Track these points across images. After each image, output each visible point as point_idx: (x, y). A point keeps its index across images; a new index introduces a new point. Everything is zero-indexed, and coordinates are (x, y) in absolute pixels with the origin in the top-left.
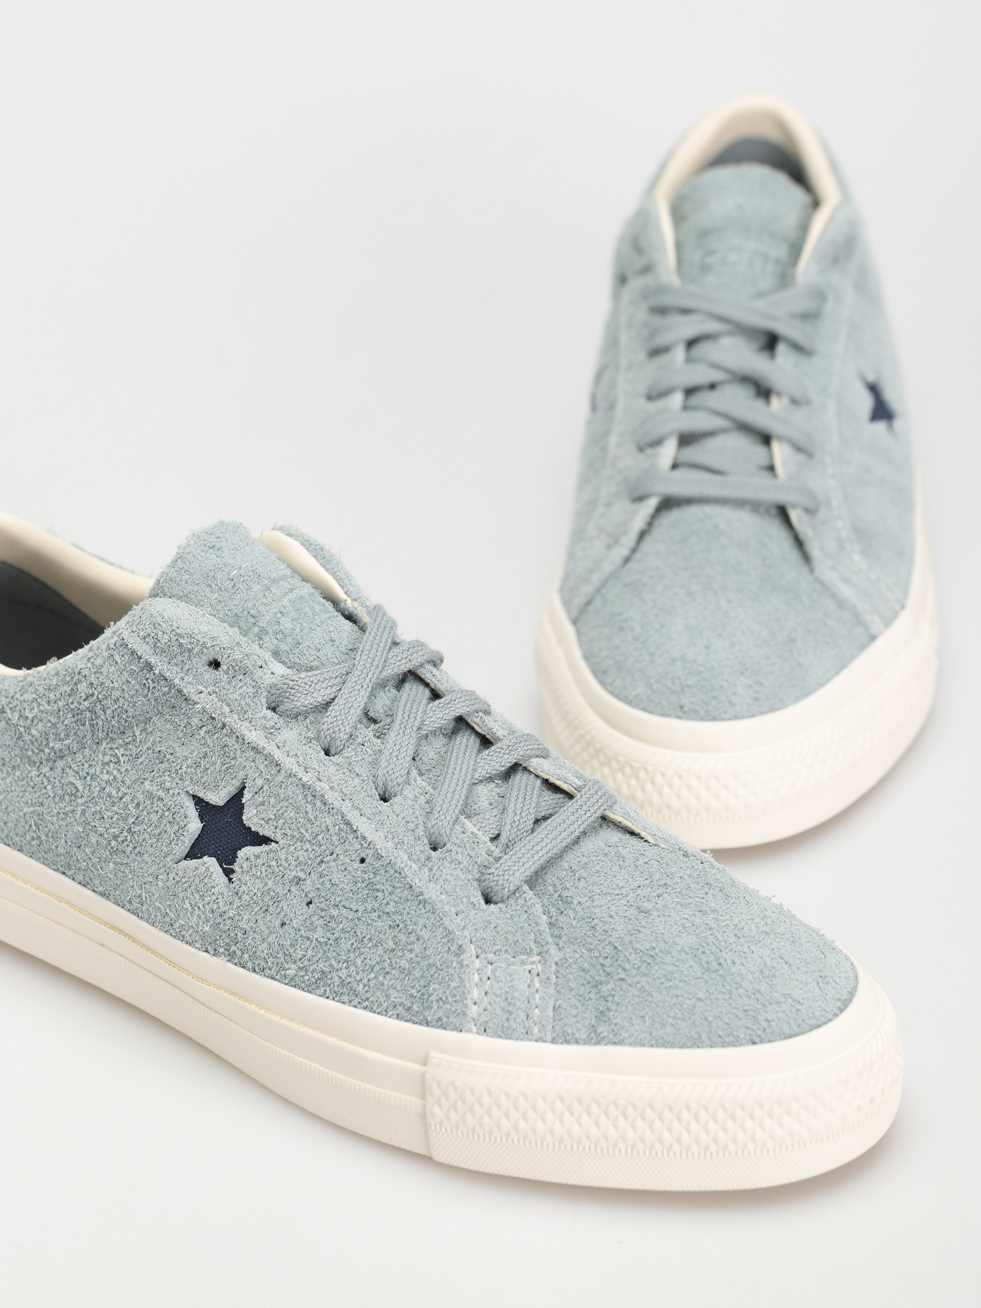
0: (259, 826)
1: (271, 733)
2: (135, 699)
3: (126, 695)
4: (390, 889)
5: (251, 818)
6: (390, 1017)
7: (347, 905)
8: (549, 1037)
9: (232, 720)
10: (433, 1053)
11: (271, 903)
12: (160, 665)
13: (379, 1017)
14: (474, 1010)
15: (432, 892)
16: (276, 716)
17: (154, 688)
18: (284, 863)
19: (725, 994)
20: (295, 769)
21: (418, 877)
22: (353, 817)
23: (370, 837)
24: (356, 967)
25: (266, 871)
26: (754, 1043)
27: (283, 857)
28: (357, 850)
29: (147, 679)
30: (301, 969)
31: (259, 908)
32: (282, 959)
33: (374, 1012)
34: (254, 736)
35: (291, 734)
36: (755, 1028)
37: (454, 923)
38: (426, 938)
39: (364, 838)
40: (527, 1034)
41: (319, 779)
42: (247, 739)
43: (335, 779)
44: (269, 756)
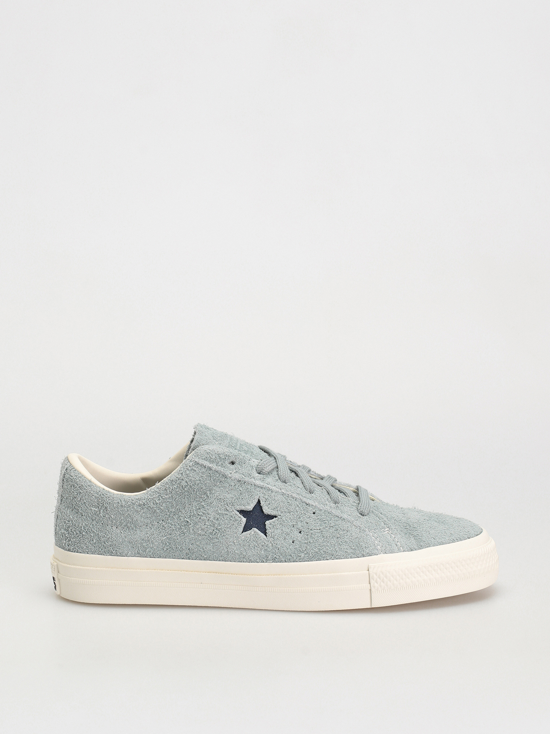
0: (271, 512)
1: (263, 480)
2: (206, 482)
3: (202, 482)
4: (329, 519)
5: (266, 510)
6: (348, 558)
7: (315, 528)
9: (247, 479)
10: (370, 565)
11: (286, 536)
12: (214, 466)
15: (344, 516)
16: (262, 475)
17: (213, 476)
18: (285, 521)
21: (337, 512)
22: (305, 500)
23: (314, 504)
25: (280, 526)
27: (284, 519)
28: (312, 510)
29: (210, 474)
30: (306, 554)
31: (282, 539)
32: (297, 553)
33: (341, 559)
34: (258, 483)
35: (270, 480)
39: (312, 505)
41: (287, 491)
42: (256, 484)
43: (292, 490)
44: (266, 488)
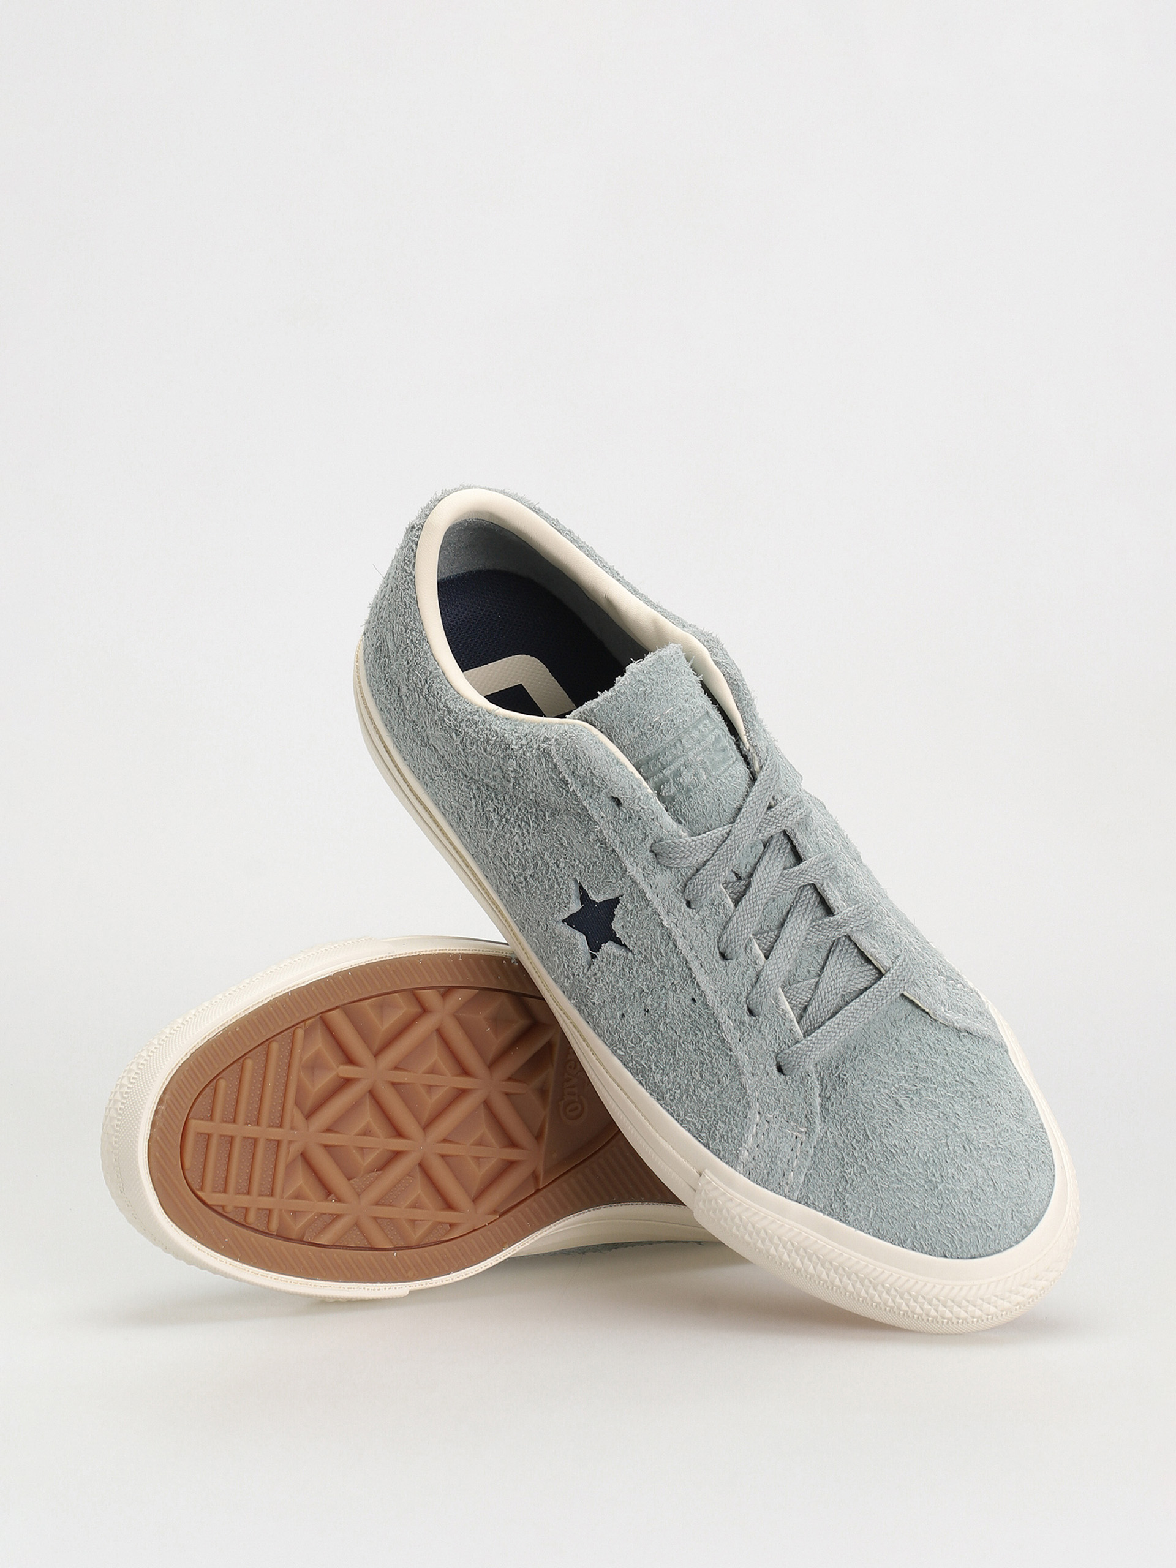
0: (622, 936)
1: (648, 874)
4: (708, 1033)
5: (618, 928)
6: (684, 1127)
8: (796, 1199)
9: (621, 852)
10: (706, 1171)
12: (574, 786)
13: (676, 1122)
14: (745, 1155)
15: (740, 1052)
16: (656, 862)
18: (634, 973)
19: (937, 1208)
20: (660, 910)
21: (731, 1035)
22: (694, 965)
23: (703, 987)
24: (668, 1077)
26: (946, 1257)
27: (635, 967)
28: (692, 992)
29: (563, 788)
30: (628, 1054)
32: (617, 1039)
35: (664, 880)
36: (950, 1245)
37: (749, 1082)
38: (725, 1085)
39: (698, 986)
40: (778, 1189)
41: (676, 925)
42: (628, 870)
43: (688, 929)
44: (642, 891)
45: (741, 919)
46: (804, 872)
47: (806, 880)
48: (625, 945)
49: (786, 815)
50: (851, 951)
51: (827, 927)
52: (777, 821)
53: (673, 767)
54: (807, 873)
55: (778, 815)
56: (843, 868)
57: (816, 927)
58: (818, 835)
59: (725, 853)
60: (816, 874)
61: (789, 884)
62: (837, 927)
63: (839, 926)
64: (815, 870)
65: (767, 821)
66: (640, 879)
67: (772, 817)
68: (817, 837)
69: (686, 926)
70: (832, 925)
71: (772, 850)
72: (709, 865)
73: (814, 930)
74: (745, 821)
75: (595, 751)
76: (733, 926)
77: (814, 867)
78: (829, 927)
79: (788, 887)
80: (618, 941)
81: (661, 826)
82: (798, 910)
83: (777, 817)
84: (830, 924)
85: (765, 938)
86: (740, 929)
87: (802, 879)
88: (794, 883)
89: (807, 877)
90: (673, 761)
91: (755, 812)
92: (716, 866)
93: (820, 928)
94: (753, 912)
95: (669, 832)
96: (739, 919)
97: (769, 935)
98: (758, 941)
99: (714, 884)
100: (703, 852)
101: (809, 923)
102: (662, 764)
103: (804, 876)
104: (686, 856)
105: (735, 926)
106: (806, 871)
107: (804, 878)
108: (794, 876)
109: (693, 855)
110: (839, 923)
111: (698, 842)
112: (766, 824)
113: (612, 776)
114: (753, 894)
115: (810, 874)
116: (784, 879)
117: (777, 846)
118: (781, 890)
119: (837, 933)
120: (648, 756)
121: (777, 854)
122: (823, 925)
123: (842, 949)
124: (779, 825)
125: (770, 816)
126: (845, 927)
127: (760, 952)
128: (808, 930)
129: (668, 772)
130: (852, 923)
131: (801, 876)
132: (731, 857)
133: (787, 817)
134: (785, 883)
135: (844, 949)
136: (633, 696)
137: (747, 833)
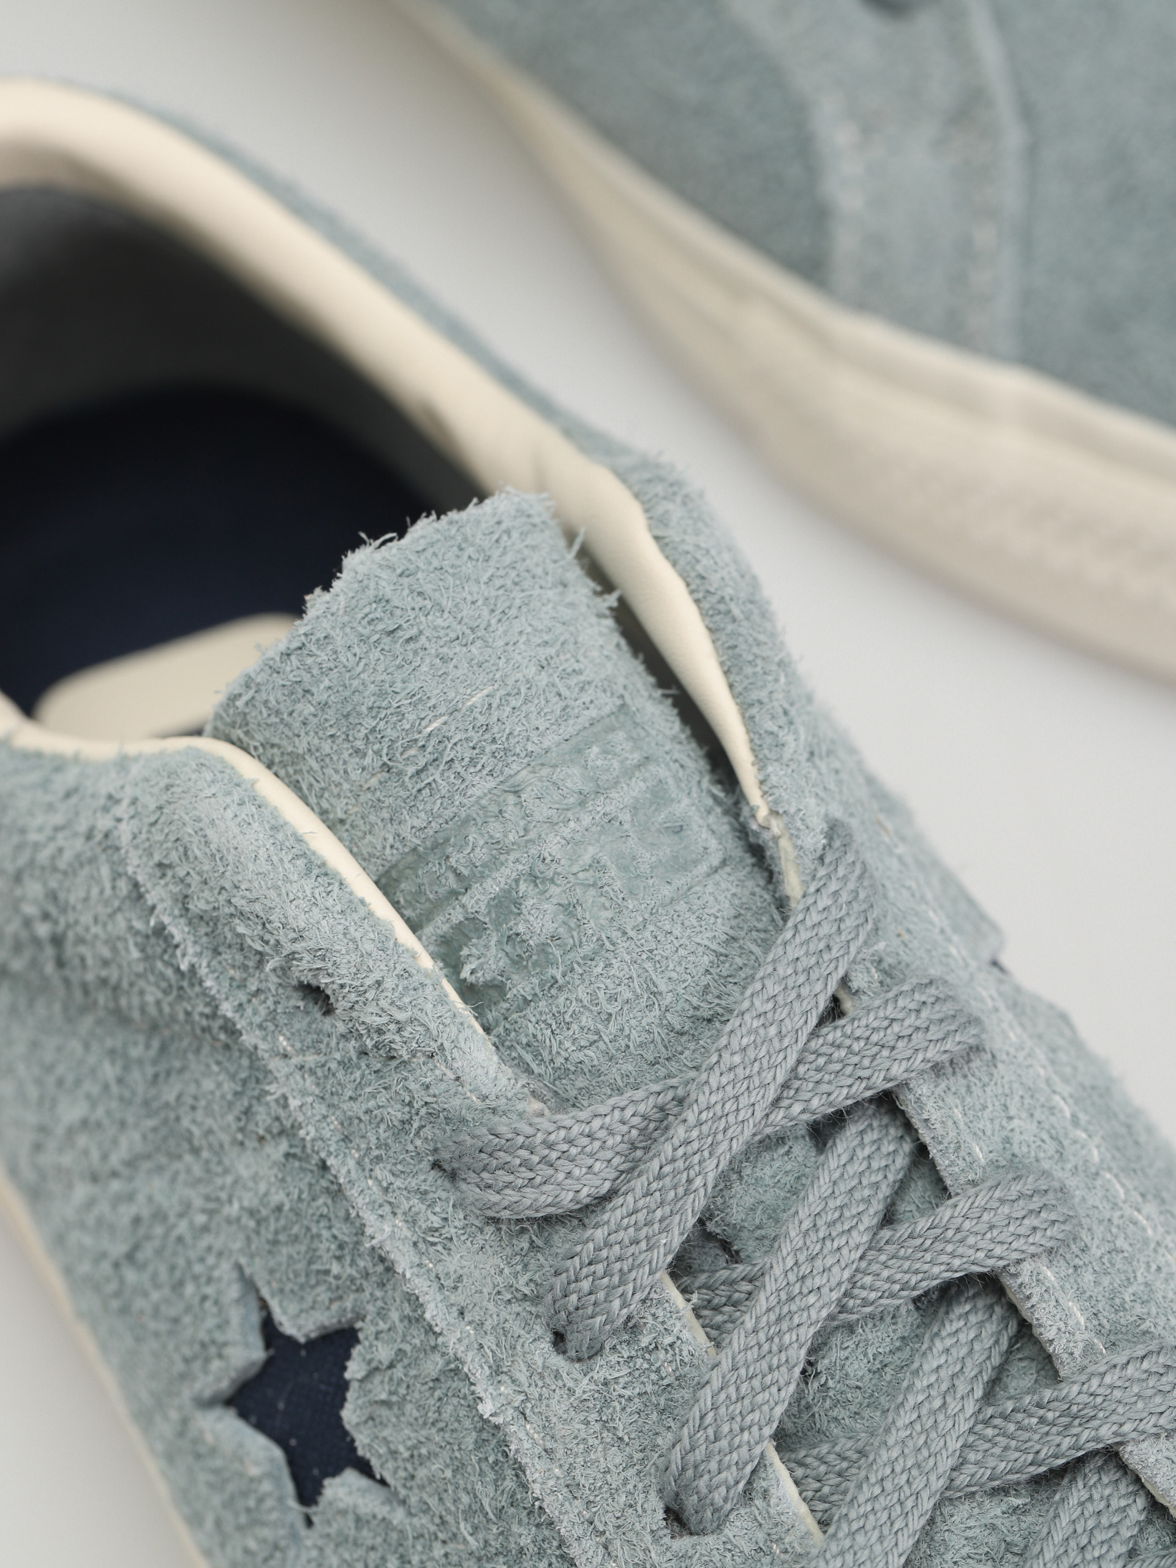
9: (345, 1170)
20: (471, 1362)
41: (523, 1414)
42: (369, 1231)
43: (560, 1430)
44: (413, 1300)
45: (728, 1397)
46: (950, 1233)
47: (957, 1262)
48: (383, 1482)
49: (890, 1039)
50: (1123, 1503)
51: (1034, 1420)
52: (855, 1059)
53: (493, 886)
54: (958, 1236)
55: (858, 1039)
56: (1101, 1222)
57: (997, 1421)
58: (1012, 1112)
59: (667, 1169)
60: (992, 1240)
61: (898, 1276)
62: (1065, 1420)
63: (1074, 1417)
64: (991, 1228)
65: (821, 1061)
66: (404, 1260)
67: (839, 1047)
68: (1010, 1118)
69: (554, 1420)
70: (1050, 1416)
71: (844, 1159)
72: (614, 1209)
73: (990, 1432)
74: (737, 1059)
75: (237, 830)
76: (702, 1418)
77: (986, 1217)
78: (1042, 1420)
79: (897, 1287)
80: (365, 1468)
81: (458, 1079)
82: (935, 1364)
83: (856, 1047)
84: (1041, 1412)
85: (822, 1460)
86: (726, 1428)
87: (944, 1258)
88: (916, 1272)
89: (960, 1251)
90: (494, 863)
91: (773, 1031)
92: (635, 1211)
93: (1012, 1427)
94: (771, 1369)
95: (485, 1098)
96: (723, 1396)
97: (837, 1449)
98: (800, 1472)
99: (633, 1274)
100: (598, 1166)
101: (970, 1408)
102: (458, 875)
103: (950, 1248)
104: (538, 1180)
105: (709, 1418)
106: (958, 1230)
107: (953, 1255)
108: (917, 1248)
109: (561, 1176)
110: (1075, 1409)
111: (576, 1129)
112: (818, 1070)
113: (291, 911)
114: (769, 1310)
115: (971, 1240)
116: (883, 1258)
117: (862, 1145)
118: (873, 1295)
119: (1067, 1442)
120: (415, 850)
121: (862, 1173)
122: (1020, 1416)
123: (1091, 1498)
124: (865, 1073)
125: (832, 1045)
126: (1096, 1423)
127: (803, 1509)
128: (971, 1431)
129: (477, 900)
130: (1120, 1410)
131: (938, 1246)
132: (689, 1181)
133: (893, 1048)
134: (886, 1273)
135: (1096, 1496)
136: (356, 650)
137: (744, 1101)
